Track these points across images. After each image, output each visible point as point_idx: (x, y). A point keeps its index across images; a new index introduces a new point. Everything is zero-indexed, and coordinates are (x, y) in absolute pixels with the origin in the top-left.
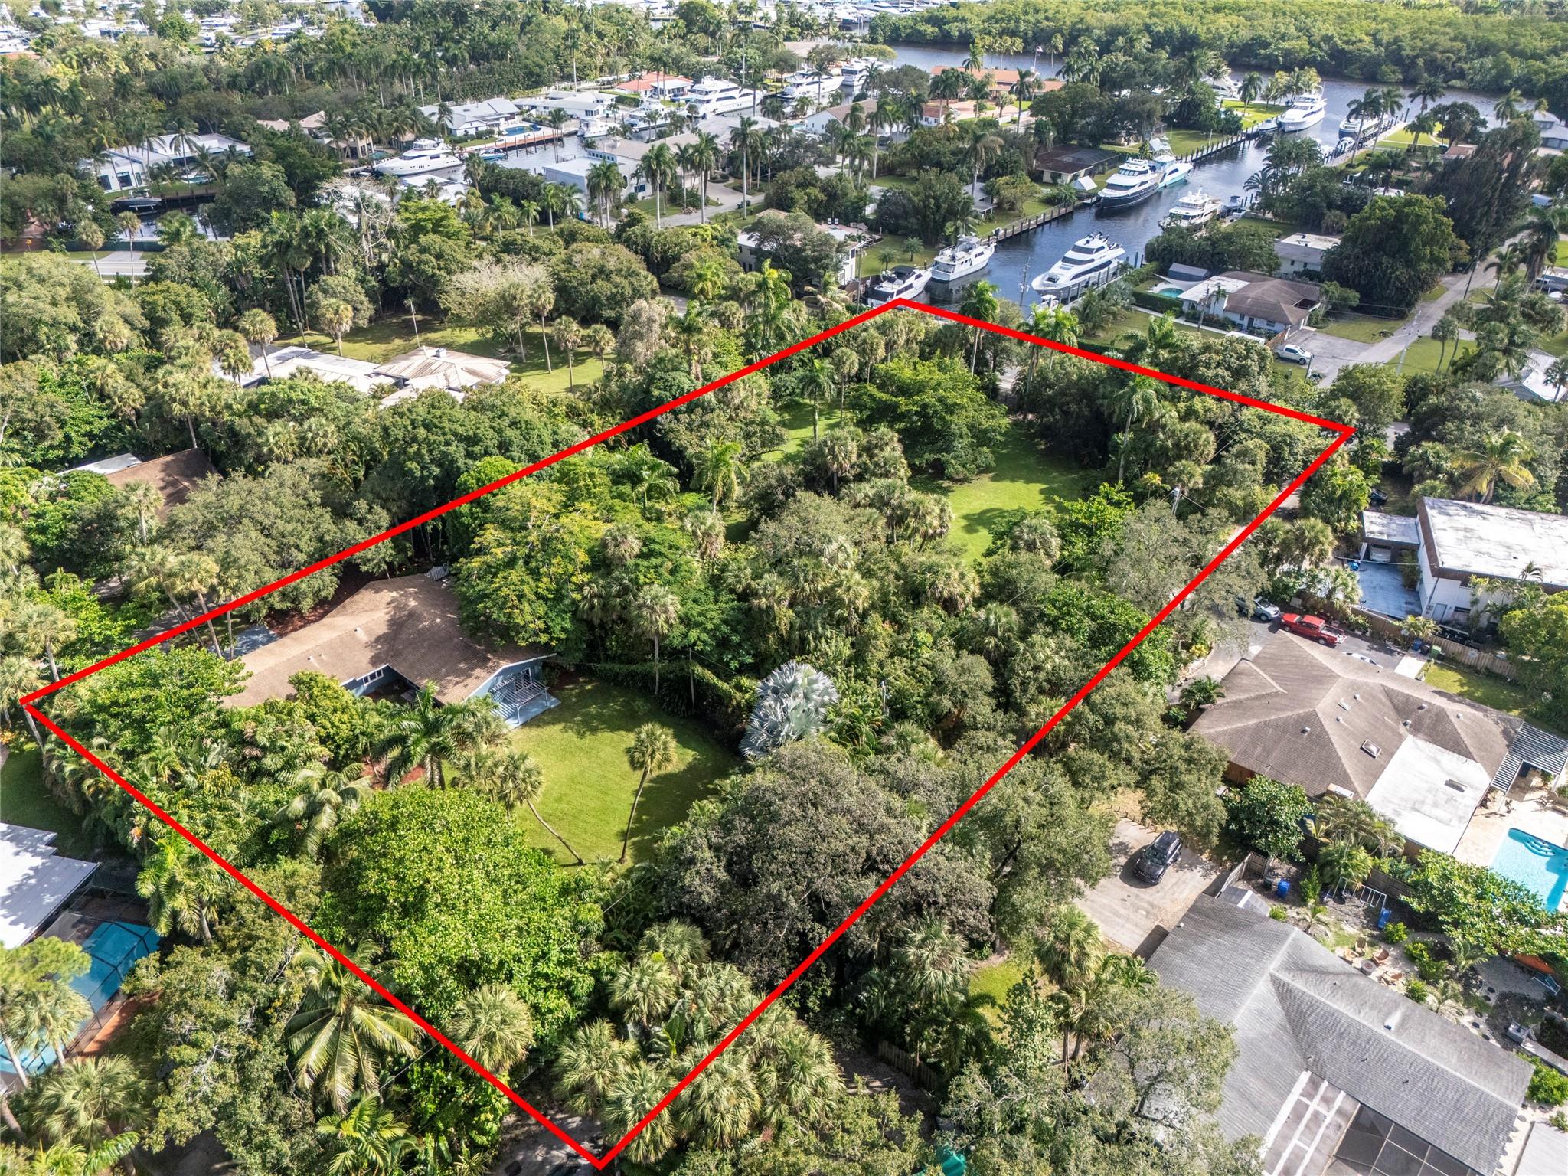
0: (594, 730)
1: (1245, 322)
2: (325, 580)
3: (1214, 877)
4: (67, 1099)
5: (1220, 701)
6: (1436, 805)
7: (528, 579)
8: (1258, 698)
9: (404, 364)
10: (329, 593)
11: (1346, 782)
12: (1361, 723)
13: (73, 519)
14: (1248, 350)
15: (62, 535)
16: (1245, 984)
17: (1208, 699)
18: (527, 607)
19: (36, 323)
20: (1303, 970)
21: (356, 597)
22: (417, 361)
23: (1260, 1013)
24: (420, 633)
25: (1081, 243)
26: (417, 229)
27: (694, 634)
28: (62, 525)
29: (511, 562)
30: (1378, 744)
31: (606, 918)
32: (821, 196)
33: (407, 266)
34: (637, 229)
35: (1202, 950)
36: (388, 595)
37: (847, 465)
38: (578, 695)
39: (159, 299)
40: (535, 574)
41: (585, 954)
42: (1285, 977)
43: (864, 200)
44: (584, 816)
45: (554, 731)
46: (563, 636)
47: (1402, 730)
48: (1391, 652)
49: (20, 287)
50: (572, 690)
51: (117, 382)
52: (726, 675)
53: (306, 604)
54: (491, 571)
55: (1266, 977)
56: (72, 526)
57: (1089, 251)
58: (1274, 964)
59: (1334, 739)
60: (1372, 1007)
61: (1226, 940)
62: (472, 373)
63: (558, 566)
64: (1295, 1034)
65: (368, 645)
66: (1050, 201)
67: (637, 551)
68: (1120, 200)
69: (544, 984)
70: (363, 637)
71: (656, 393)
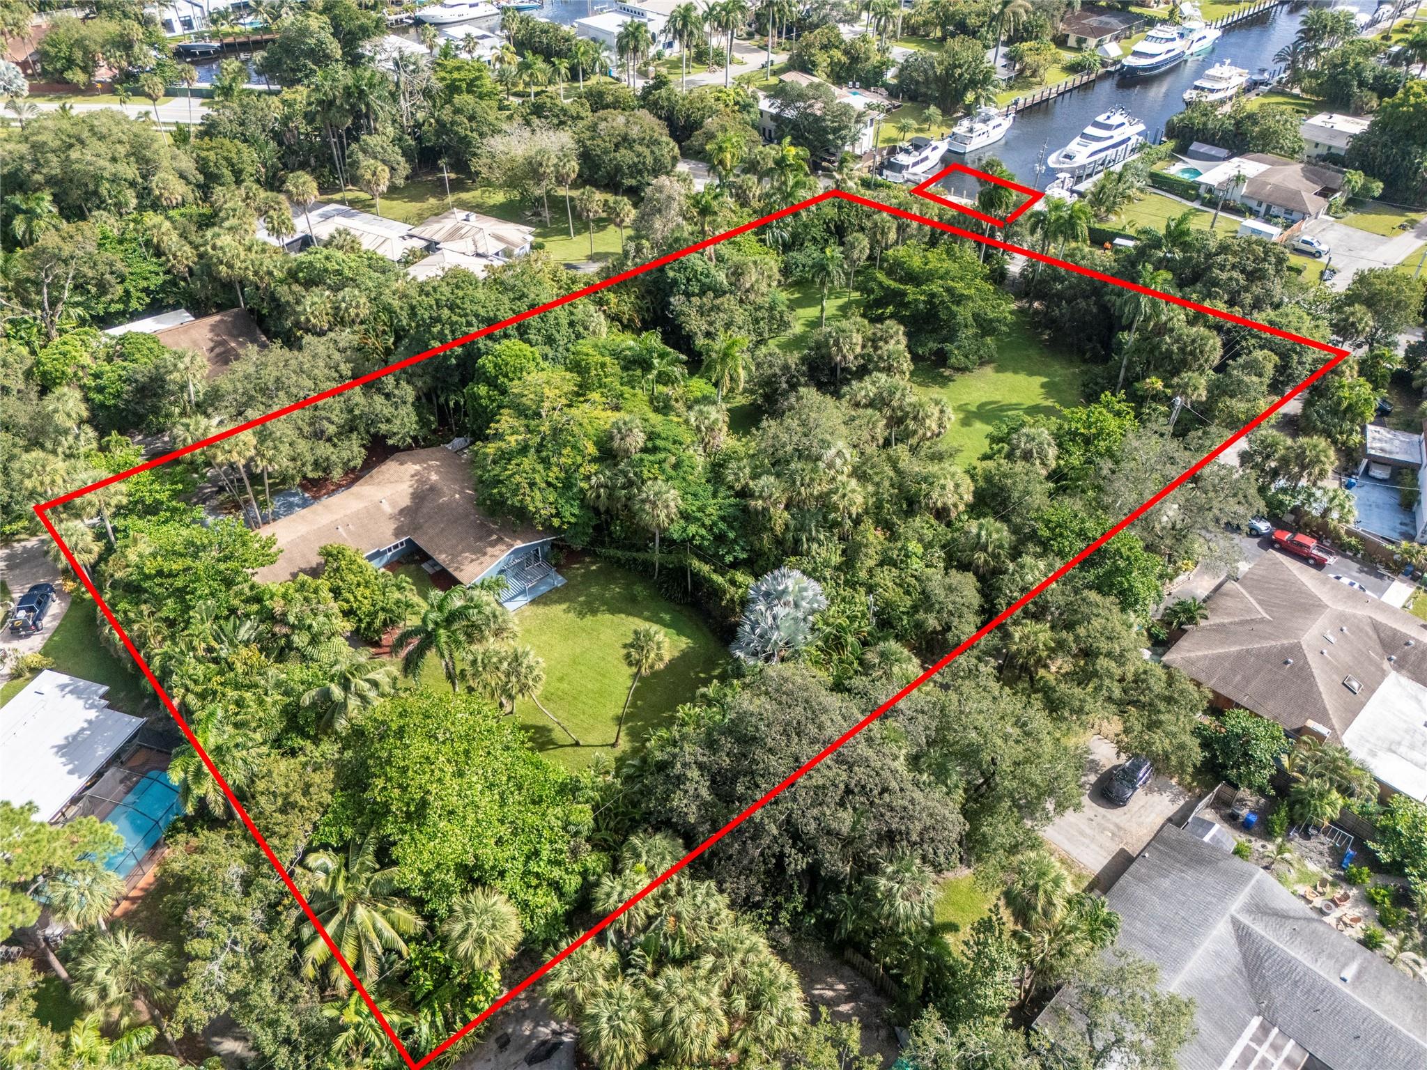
0: (594, 612)
1: (1263, 209)
2: (354, 450)
3: (1182, 802)
4: (100, 975)
5: (1203, 623)
6: (1412, 747)
7: (540, 467)
8: (1242, 623)
9: (436, 226)
10: (358, 462)
11: (1323, 718)
12: (1346, 658)
13: (128, 381)
14: (1266, 253)
15: (118, 395)
16: (1206, 923)
17: (1191, 620)
18: (537, 495)
19: (98, 179)
20: (1264, 913)
21: (384, 467)
22: (448, 224)
23: (1218, 954)
24: (440, 508)
25: (1101, 118)
26: (453, 88)
27: (692, 529)
28: (118, 385)
29: (524, 450)
30: (1361, 680)
31: (595, 819)
32: (844, 59)
33: (442, 127)
34: (663, 92)
35: (1166, 883)
36: (412, 468)
37: (851, 357)
38: (583, 575)
39: (212, 155)
40: (545, 462)
41: (574, 852)
42: (1245, 920)
43: (885, 64)
44: (583, 698)
45: (558, 610)
46: (573, 520)
47: (1386, 665)
48: (1381, 576)
49: (82, 142)
50: (578, 569)
51: (172, 241)
52: (721, 569)
53: (337, 474)
54: (505, 457)
55: (1227, 917)
56: (127, 388)
57: (1108, 127)
58: (1236, 905)
59: (1316, 672)
60: (1330, 956)
61: (1190, 875)
62: (499, 238)
63: (567, 457)
64: (1250, 978)
65: (391, 517)
66: (1073, 69)
67: (641, 444)
68: (1145, 69)
69: (534, 882)
70: (388, 509)
71: (671, 274)
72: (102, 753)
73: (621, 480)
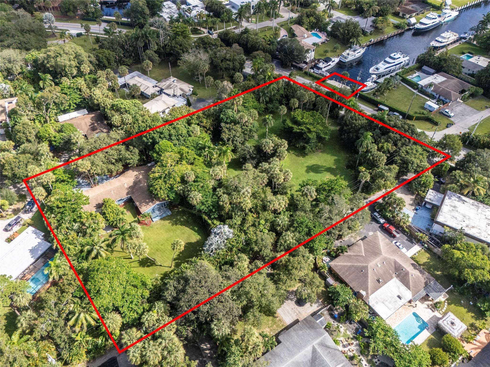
0: (176, 224)
1: (437, 96)
3: (320, 307)
5: (345, 254)
6: (390, 302)
7: (163, 183)
8: (356, 256)
9: (164, 83)
10: (121, 170)
11: (366, 289)
12: (381, 272)
16: (305, 346)
17: (342, 252)
20: (323, 346)
21: (128, 172)
22: (168, 83)
23: (305, 355)
24: (141, 187)
25: (392, 55)
26: (176, 34)
27: (203, 207)
28: (60, 140)
29: (160, 177)
30: (383, 280)
31: (150, 294)
32: (314, 21)
34: (245, 35)
35: (301, 332)
36: (136, 173)
37: (269, 151)
38: (177, 212)
39: (100, 55)
40: (165, 182)
41: (142, 303)
42: (316, 347)
47: (394, 275)
48: (412, 242)
51: (84, 88)
52: (210, 219)
54: (155, 179)
55: (312, 345)
57: (394, 59)
58: (315, 343)
59: (370, 275)
60: (336, 361)
61: (308, 331)
63: (171, 181)
64: (312, 363)
65: (127, 189)
66: (397, 27)
67: (193, 180)
70: (126, 186)
71: (222, 116)
72: (40, 253)
73: (186, 190)
